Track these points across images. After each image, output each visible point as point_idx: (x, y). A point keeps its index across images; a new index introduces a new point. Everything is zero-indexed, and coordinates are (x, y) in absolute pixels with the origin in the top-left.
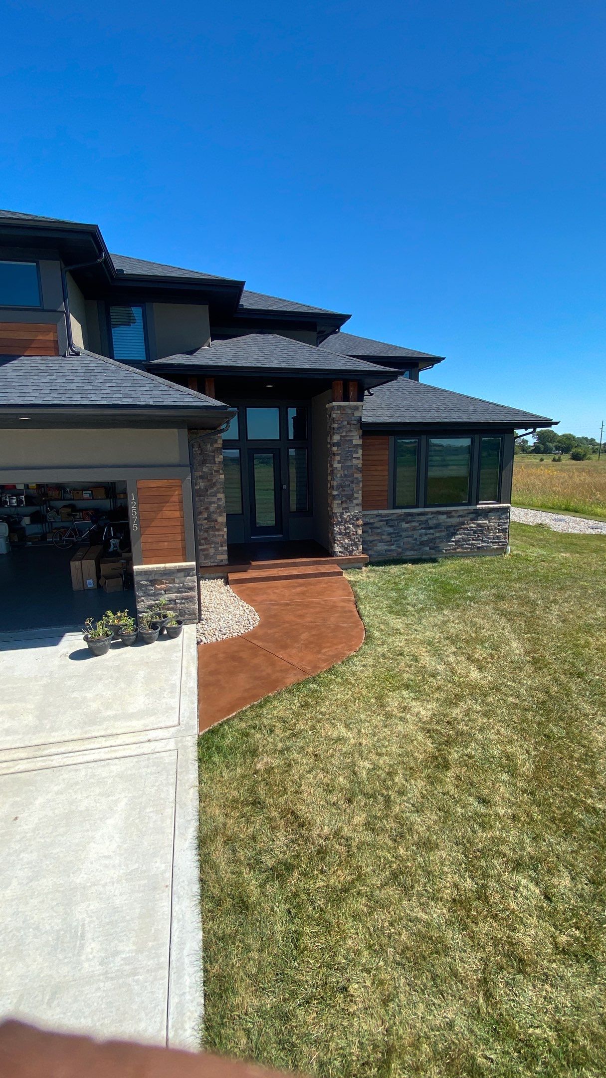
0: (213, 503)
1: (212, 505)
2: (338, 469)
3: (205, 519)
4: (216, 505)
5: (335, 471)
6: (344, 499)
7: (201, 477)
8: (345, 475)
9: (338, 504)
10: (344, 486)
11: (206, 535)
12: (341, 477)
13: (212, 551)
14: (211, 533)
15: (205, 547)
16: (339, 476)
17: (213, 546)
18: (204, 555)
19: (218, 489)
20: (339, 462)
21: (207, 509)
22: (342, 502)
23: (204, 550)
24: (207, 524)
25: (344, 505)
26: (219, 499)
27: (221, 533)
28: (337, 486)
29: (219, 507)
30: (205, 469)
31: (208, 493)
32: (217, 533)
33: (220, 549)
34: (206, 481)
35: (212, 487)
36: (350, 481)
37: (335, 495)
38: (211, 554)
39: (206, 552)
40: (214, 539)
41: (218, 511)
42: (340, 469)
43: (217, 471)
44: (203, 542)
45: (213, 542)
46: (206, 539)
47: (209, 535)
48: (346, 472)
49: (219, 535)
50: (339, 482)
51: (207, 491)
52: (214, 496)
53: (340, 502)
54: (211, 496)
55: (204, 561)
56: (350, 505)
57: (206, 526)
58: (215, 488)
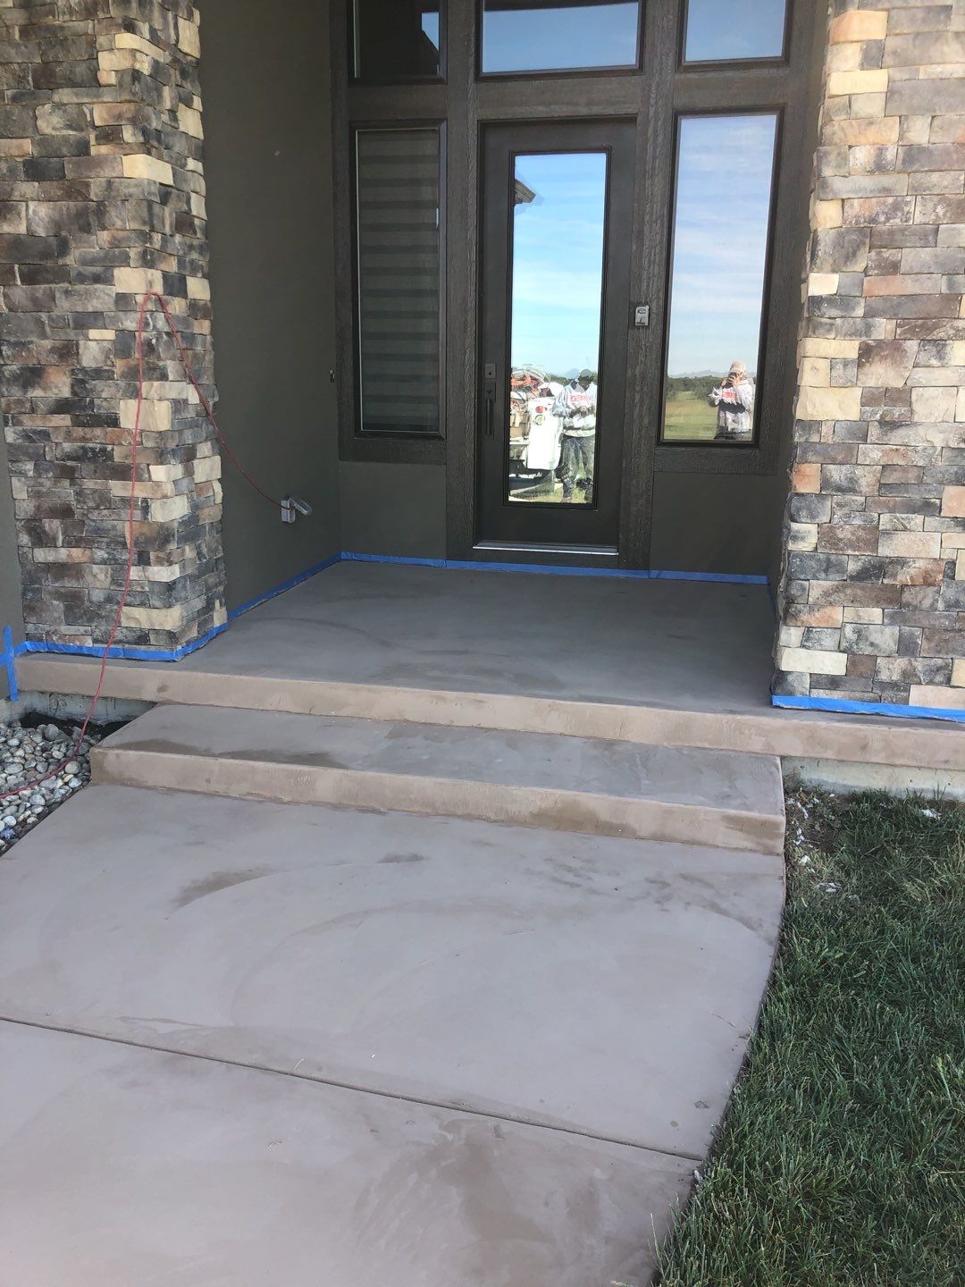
0: (96, 319)
1: (93, 333)
2: (861, 107)
3: (61, 407)
4: (109, 334)
5: (836, 128)
6: (884, 328)
7: (34, 170)
8: (913, 156)
9: (833, 362)
10: (892, 240)
11: (66, 492)
12: (879, 167)
13: (98, 581)
14: (89, 484)
15: (63, 554)
16: (861, 156)
17: (101, 554)
18: (59, 595)
19: (116, 243)
20: (873, 57)
21: (67, 352)
22: (866, 354)
23: (61, 570)
24: (68, 436)
25: (881, 375)
26: (123, 301)
27: (140, 491)
28: (841, 235)
29: (123, 344)
30: (50, 122)
31: (71, 260)
32: (117, 488)
33: (135, 573)
34: (54, 188)
35: (87, 229)
36: (942, 198)
37: (816, 301)
38: (98, 596)
39: (70, 584)
40: (102, 517)
41: (119, 366)
42: (875, 107)
43: (109, 134)
44: (53, 526)
45: (100, 532)
46: (65, 512)
47: (79, 494)
48: (920, 132)
49: (127, 502)
50: (856, 207)
51: (63, 248)
52: (97, 279)
53: (851, 349)
54: (82, 278)
55: (64, 629)
56: (921, 375)
57: (67, 446)
58: (104, 237)
